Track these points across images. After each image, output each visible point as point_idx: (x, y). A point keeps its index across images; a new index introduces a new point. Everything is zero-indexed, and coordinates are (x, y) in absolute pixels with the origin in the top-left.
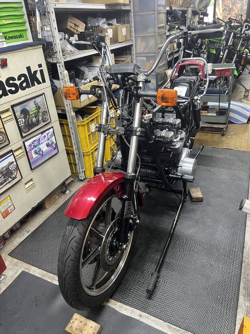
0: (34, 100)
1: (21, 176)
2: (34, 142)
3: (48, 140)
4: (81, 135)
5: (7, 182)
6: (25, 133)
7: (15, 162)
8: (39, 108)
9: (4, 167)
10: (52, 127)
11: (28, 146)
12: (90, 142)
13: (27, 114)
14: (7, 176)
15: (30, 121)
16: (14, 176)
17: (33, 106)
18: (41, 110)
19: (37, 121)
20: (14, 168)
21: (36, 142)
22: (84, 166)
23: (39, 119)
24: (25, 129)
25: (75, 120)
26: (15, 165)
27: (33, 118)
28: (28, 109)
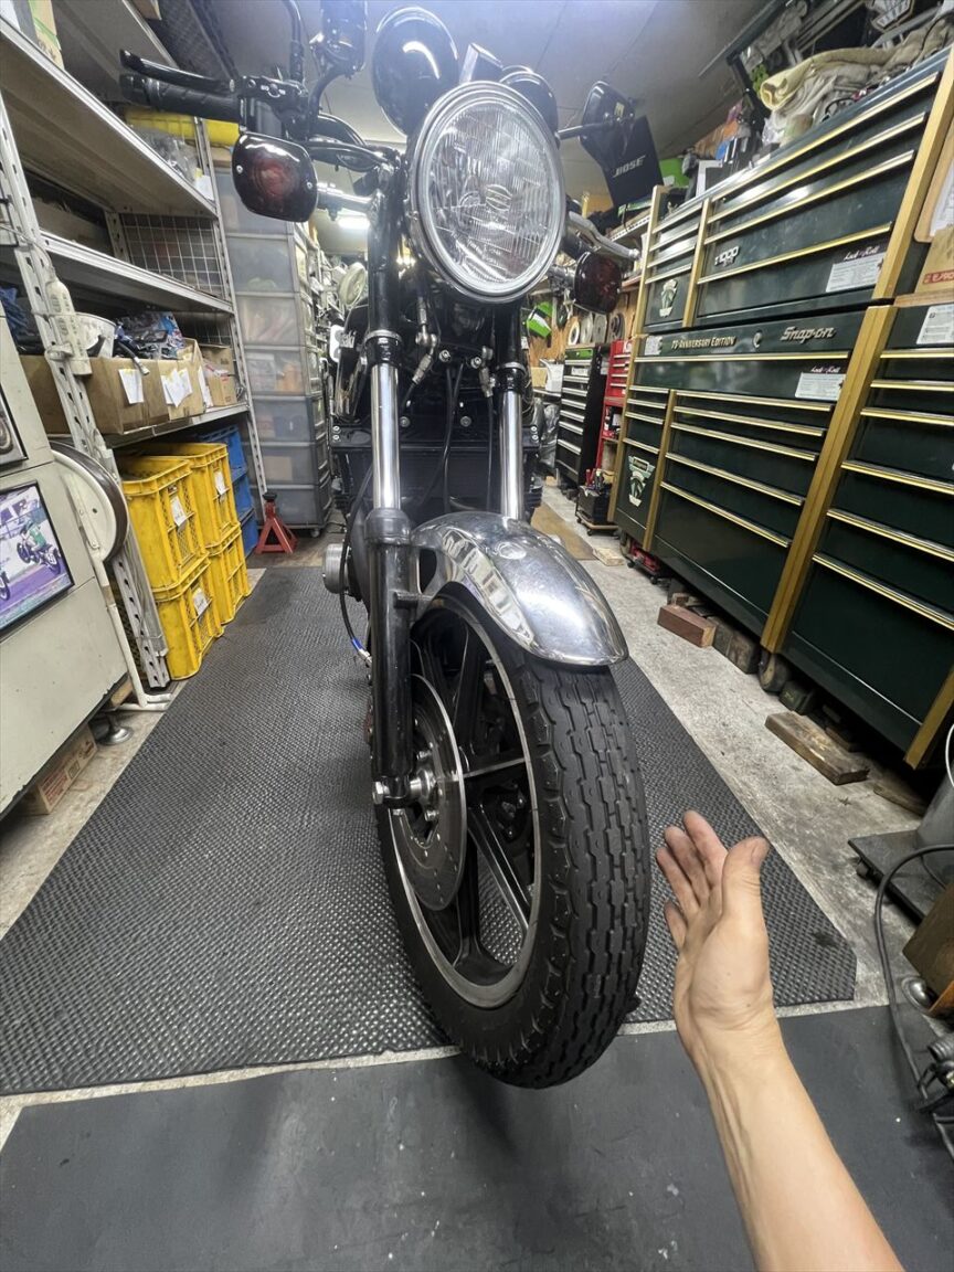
3: (24, 530)
4: (143, 533)
12: (175, 559)
22: (164, 639)
25: (117, 476)
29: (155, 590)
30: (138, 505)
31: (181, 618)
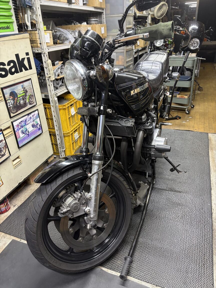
0: (22, 84)
1: (9, 154)
2: (22, 123)
3: (34, 121)
4: (62, 118)
6: (13, 113)
7: (4, 141)
8: (27, 91)
10: (37, 110)
11: (16, 126)
12: (70, 125)
13: (16, 96)
15: (18, 103)
16: (3, 153)
17: (21, 89)
18: (28, 94)
19: (24, 103)
20: (3, 146)
21: (23, 123)
22: (64, 146)
23: (26, 101)
24: (13, 110)
25: (57, 104)
26: (4, 143)
27: (21, 101)
28: (16, 92)
29: (64, 133)
30: (62, 111)
31: (70, 140)
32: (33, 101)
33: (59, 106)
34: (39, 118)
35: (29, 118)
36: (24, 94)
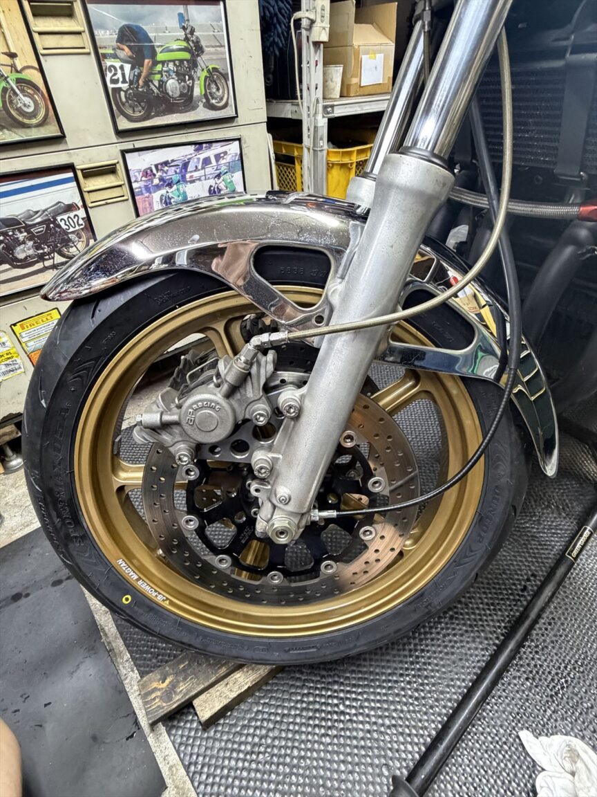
0: (180, 8)
2: (166, 168)
3: (218, 176)
5: (48, 263)
6: (130, 119)
7: (82, 210)
8: (199, 48)
9: (37, 212)
10: (239, 140)
11: (139, 171)
13: (146, 52)
14: (48, 247)
15: (156, 83)
16: (74, 252)
17: (174, 30)
18: (206, 61)
19: (182, 95)
20: (77, 228)
21: (171, 171)
23: (191, 89)
24: (130, 106)
25: (324, 144)
26: (83, 219)
27: (169, 77)
28: (151, 35)
30: (335, 172)
32: (222, 99)
33: (328, 152)
34: (241, 172)
35: (199, 159)
36: (186, 55)
